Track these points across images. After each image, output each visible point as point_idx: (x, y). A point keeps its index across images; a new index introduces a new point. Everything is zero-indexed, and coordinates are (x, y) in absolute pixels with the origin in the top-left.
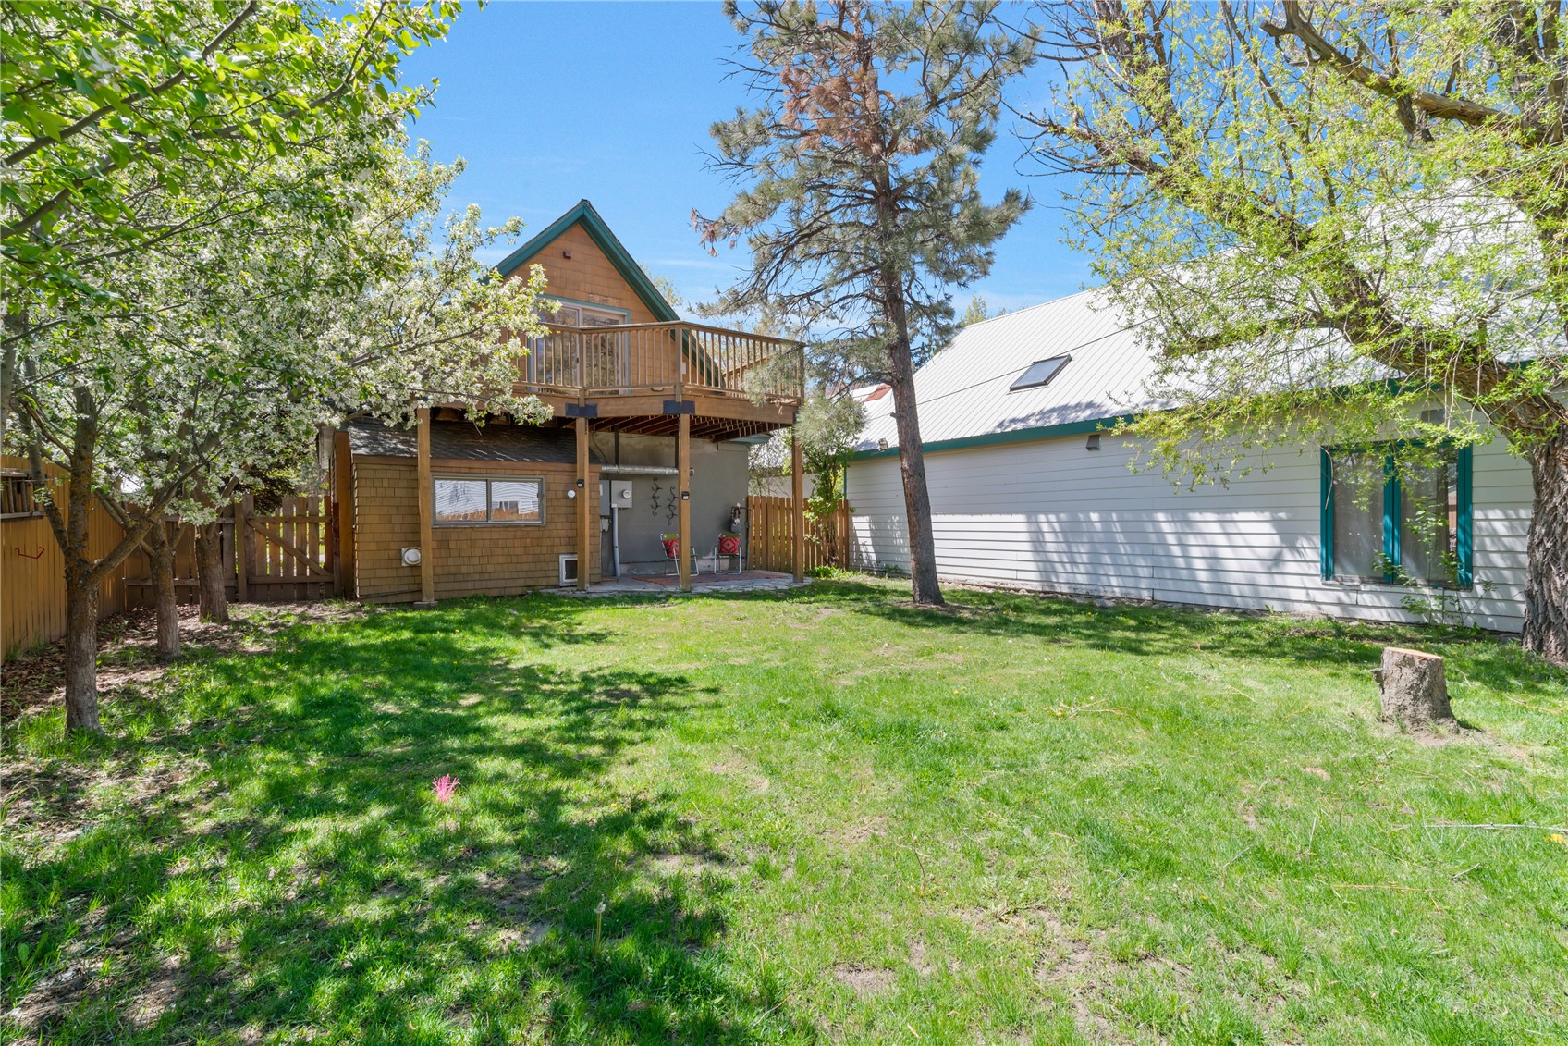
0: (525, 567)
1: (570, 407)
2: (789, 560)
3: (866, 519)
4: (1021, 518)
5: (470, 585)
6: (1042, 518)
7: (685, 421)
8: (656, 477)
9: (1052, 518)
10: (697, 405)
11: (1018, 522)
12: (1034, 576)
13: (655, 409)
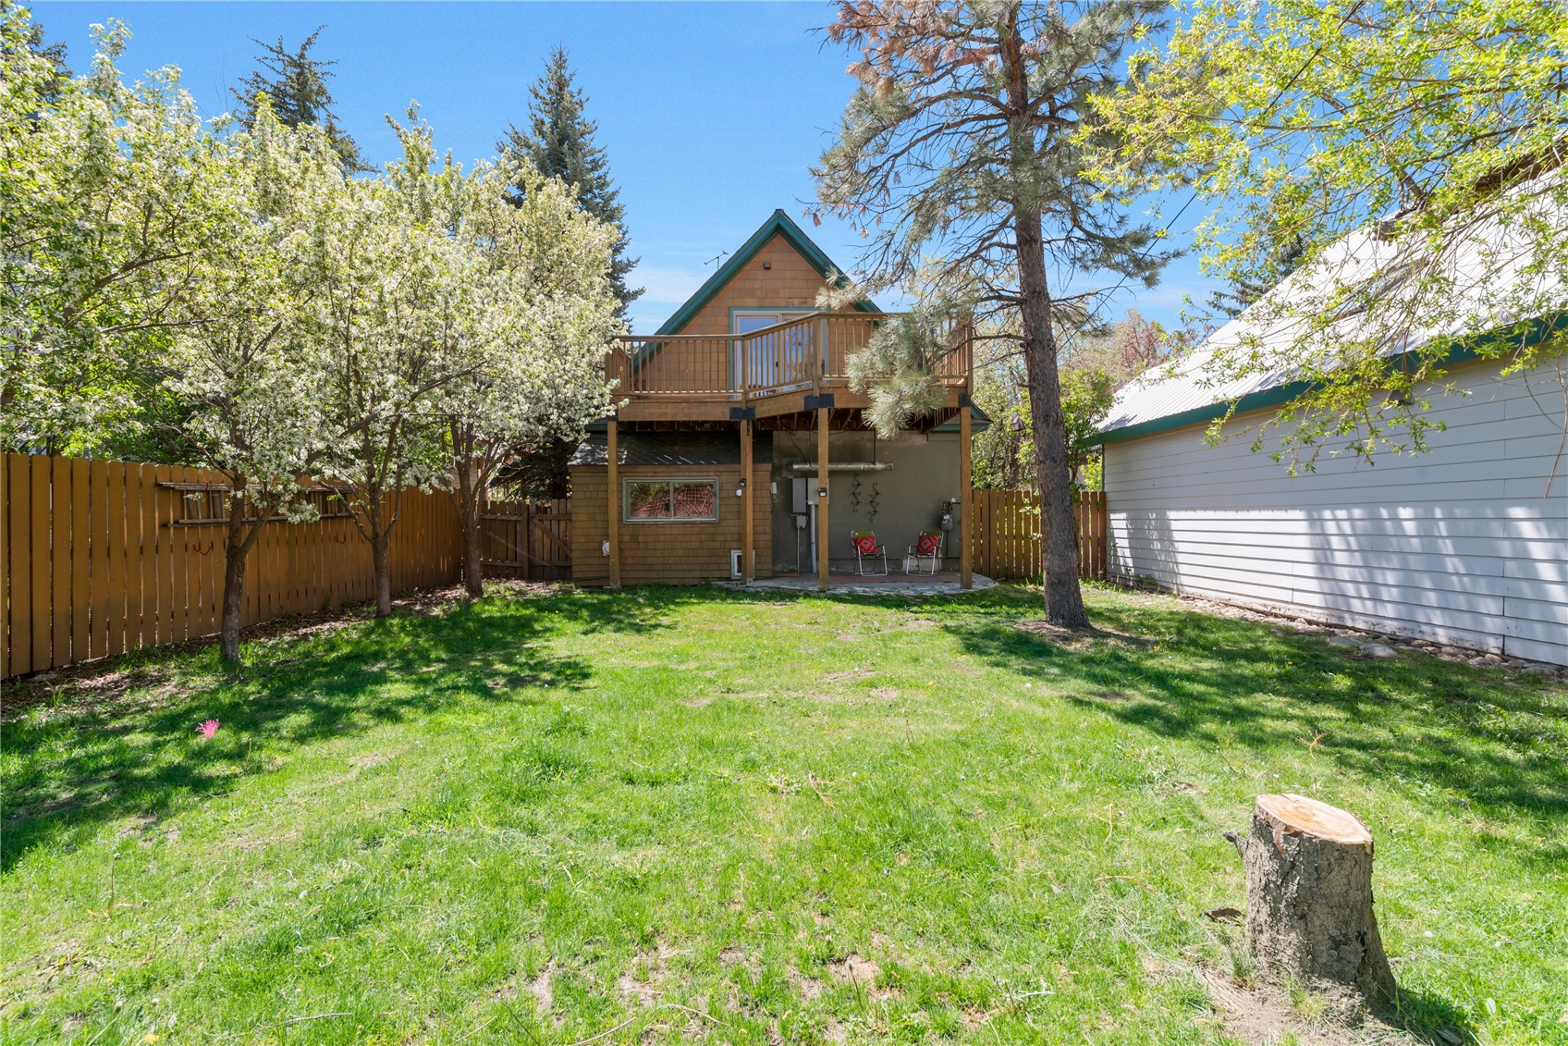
0: (701, 560)
1: (734, 411)
2: (1010, 562)
3: (1123, 515)
4: (1299, 514)
5: (654, 574)
6: (1327, 514)
7: (823, 415)
8: (856, 473)
9: (1342, 514)
10: (836, 398)
11: (1294, 522)
12: (1317, 600)
13: (797, 406)
